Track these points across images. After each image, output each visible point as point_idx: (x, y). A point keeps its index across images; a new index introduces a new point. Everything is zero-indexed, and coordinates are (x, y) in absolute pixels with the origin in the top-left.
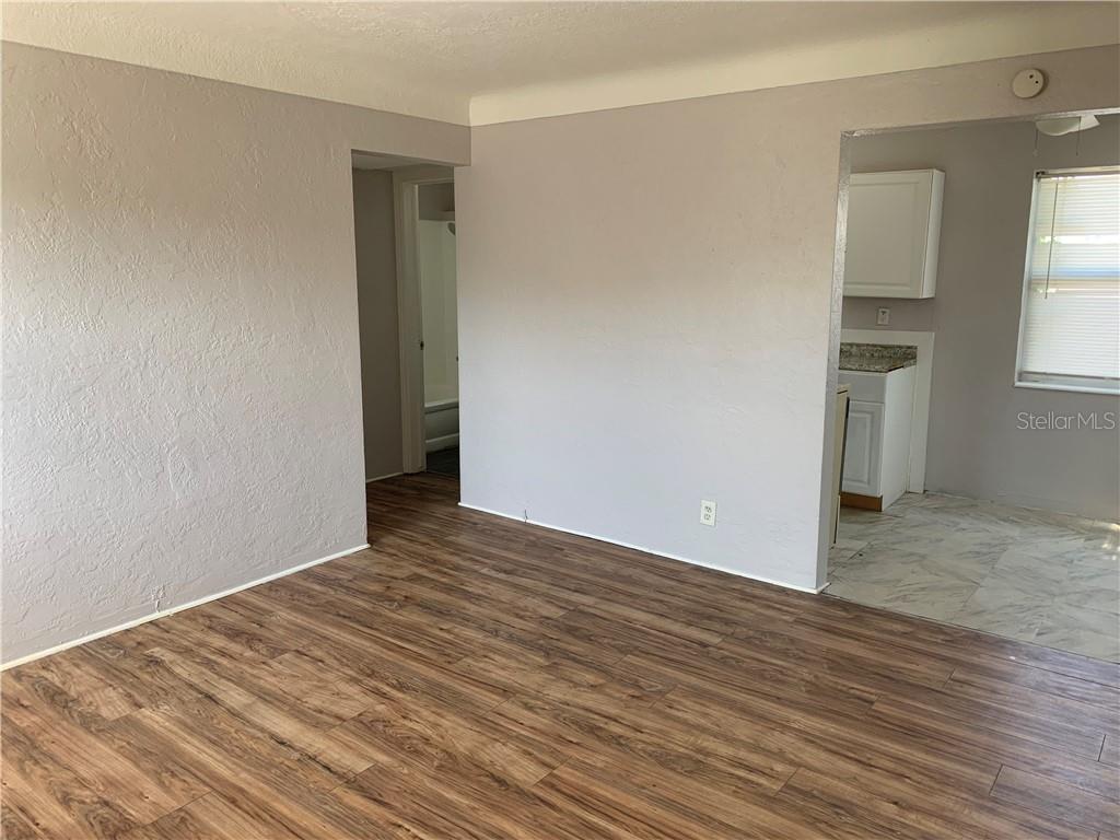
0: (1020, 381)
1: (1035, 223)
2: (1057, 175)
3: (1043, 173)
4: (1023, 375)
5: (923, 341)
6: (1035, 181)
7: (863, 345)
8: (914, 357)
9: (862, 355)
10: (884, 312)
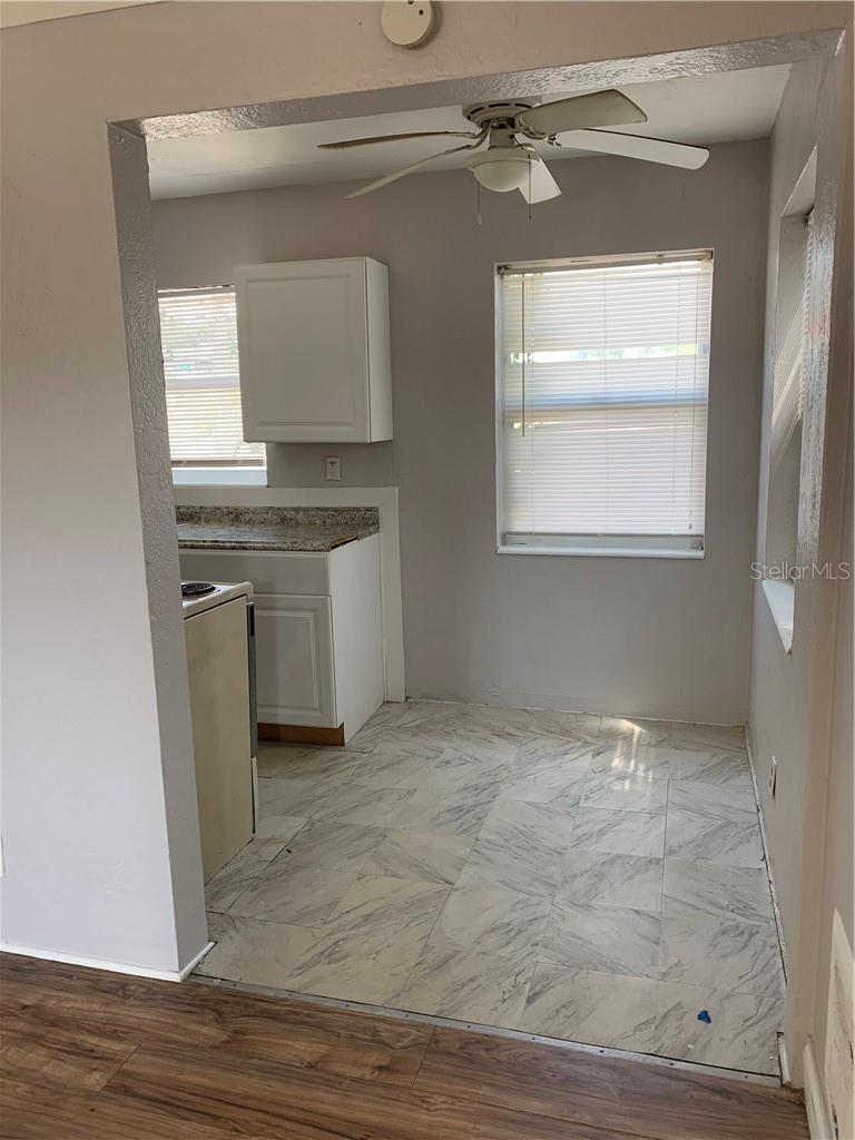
0: (504, 544)
1: (502, 336)
2: (523, 272)
3: (506, 268)
4: (508, 537)
5: (383, 499)
6: (497, 279)
7: (312, 509)
8: (376, 523)
9: (312, 523)
10: (332, 463)
